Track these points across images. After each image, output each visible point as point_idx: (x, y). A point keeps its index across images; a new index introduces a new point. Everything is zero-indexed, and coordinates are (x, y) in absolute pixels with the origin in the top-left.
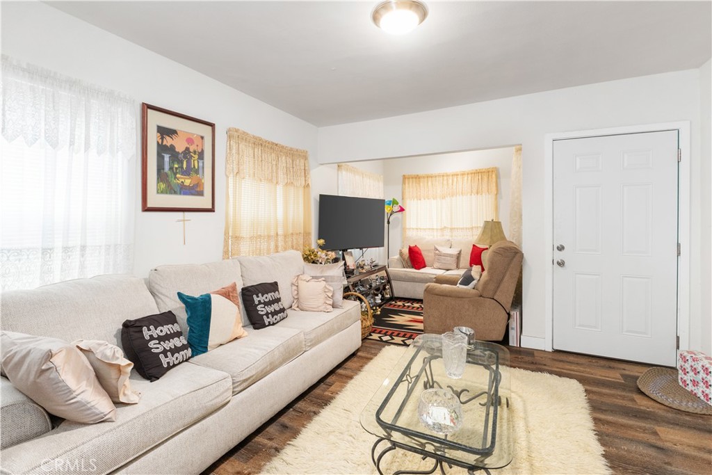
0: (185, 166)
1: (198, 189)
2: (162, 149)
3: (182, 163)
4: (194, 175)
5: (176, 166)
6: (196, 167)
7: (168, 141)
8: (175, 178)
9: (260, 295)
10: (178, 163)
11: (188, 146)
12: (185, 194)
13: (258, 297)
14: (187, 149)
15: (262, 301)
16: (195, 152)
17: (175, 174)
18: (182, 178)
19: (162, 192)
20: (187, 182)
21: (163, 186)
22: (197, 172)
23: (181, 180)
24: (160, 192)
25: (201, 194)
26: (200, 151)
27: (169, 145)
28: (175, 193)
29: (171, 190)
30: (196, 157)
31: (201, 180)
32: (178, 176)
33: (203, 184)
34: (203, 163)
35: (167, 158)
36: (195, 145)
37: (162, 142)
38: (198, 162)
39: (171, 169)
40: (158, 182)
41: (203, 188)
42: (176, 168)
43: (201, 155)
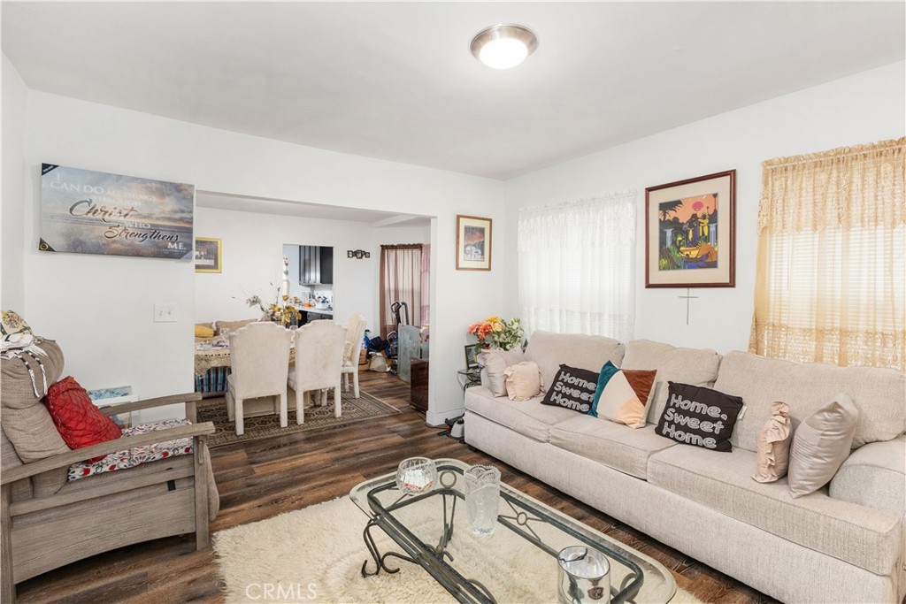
0: (690, 236)
1: (709, 260)
2: (664, 224)
3: (687, 234)
4: (704, 244)
5: (680, 238)
6: (706, 234)
7: (671, 215)
8: (679, 251)
9: (680, 397)
10: (682, 235)
11: (695, 212)
12: (690, 267)
13: (676, 398)
14: (694, 216)
15: (677, 406)
16: (704, 217)
17: (678, 248)
18: (687, 250)
19: (664, 269)
20: (694, 253)
21: (665, 262)
22: (707, 239)
23: (685, 253)
24: (662, 268)
25: (714, 265)
26: (711, 213)
27: (671, 219)
28: (679, 268)
29: (674, 265)
30: (706, 221)
31: (713, 248)
32: (682, 249)
33: (717, 252)
34: (716, 226)
35: (669, 233)
36: (705, 207)
37: (665, 218)
38: (709, 227)
39: (674, 242)
40: (660, 259)
41: (717, 258)
42: (680, 241)
43: (713, 218)
